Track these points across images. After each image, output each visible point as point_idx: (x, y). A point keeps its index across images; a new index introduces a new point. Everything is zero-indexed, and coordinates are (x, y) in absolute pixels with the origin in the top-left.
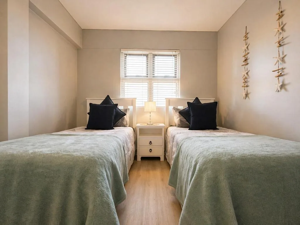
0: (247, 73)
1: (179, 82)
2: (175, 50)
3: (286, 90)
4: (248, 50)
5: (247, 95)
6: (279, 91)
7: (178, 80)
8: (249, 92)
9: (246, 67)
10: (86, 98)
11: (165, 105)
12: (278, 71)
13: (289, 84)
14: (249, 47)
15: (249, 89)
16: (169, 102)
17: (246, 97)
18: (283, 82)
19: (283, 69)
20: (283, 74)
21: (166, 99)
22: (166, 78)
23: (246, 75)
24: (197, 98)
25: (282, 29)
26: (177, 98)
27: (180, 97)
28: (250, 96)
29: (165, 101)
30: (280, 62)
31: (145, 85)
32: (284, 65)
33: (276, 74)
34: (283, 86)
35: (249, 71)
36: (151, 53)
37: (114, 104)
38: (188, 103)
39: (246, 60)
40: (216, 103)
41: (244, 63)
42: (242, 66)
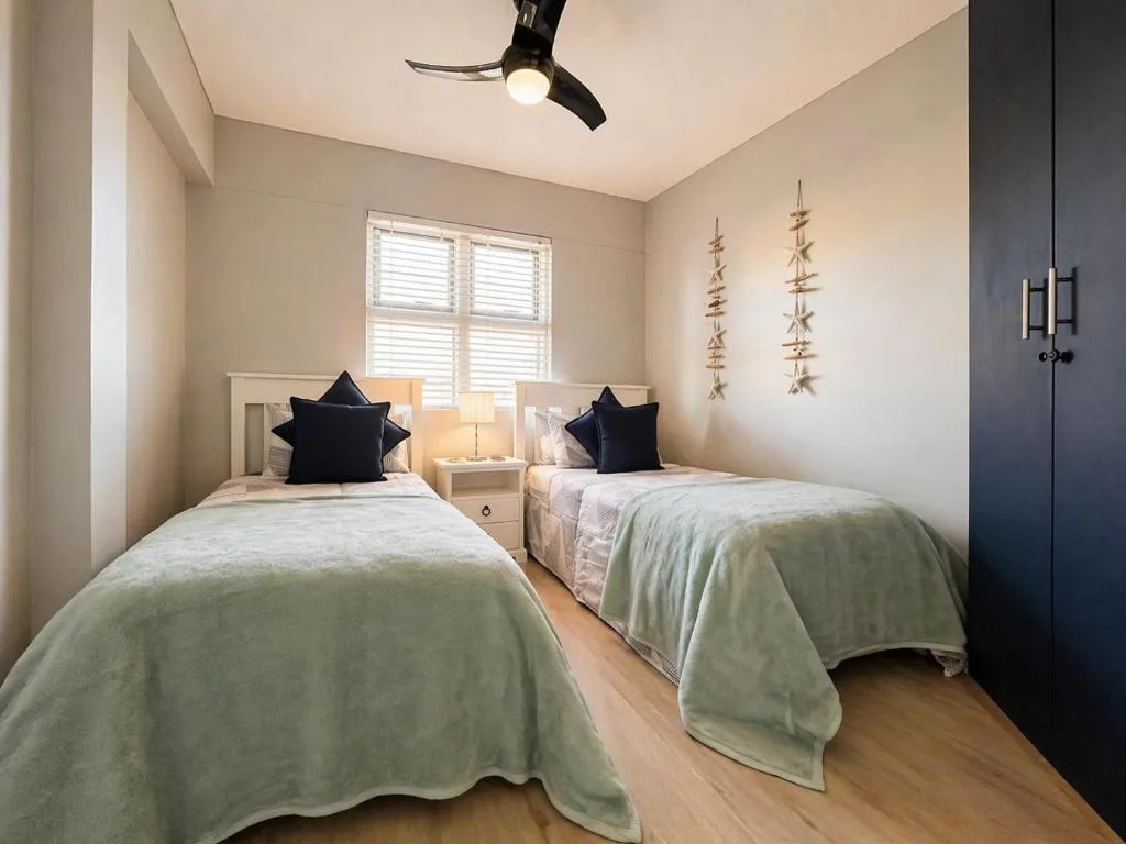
0: (719, 336)
1: (546, 335)
2: (540, 237)
3: (811, 390)
4: (722, 279)
5: (719, 388)
6: (795, 391)
7: (545, 326)
8: (723, 382)
9: (717, 319)
10: (229, 374)
11: (513, 404)
12: (794, 347)
13: (815, 378)
14: (723, 273)
15: (725, 376)
16: (527, 393)
18: (804, 372)
19: (804, 343)
20: (803, 354)
21: (517, 383)
22: (506, 321)
23: (716, 339)
24: (607, 390)
25: (804, 252)
26: (541, 380)
27: (550, 380)
28: (724, 391)
29: (514, 389)
30: (800, 327)
31: (444, 335)
32: (808, 336)
33: (791, 352)
34: (805, 382)
35: (725, 332)
36: (466, 238)
37: (370, 404)
38: (594, 403)
39: (716, 304)
40: (656, 405)
41: (712, 310)
42: (707, 315)
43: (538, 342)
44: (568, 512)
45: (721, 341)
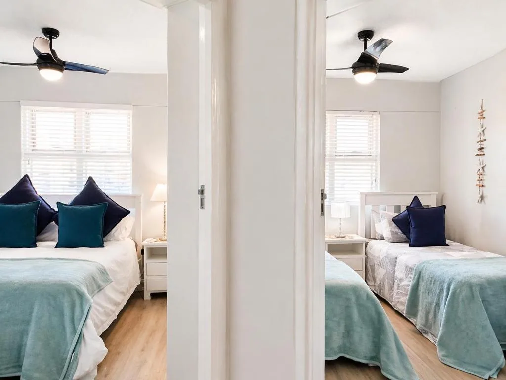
4: (484, 135)
5: (482, 198)
8: (484, 195)
9: (482, 158)
14: (485, 131)
15: (486, 191)
16: (366, 198)
17: (481, 201)
21: (361, 193)
24: (416, 198)
27: (379, 191)
28: (485, 199)
29: (359, 196)
38: (407, 207)
39: (481, 149)
40: (444, 207)
41: (479, 153)
42: (476, 155)
43: (372, 166)
44: (390, 268)
45: (484, 170)
